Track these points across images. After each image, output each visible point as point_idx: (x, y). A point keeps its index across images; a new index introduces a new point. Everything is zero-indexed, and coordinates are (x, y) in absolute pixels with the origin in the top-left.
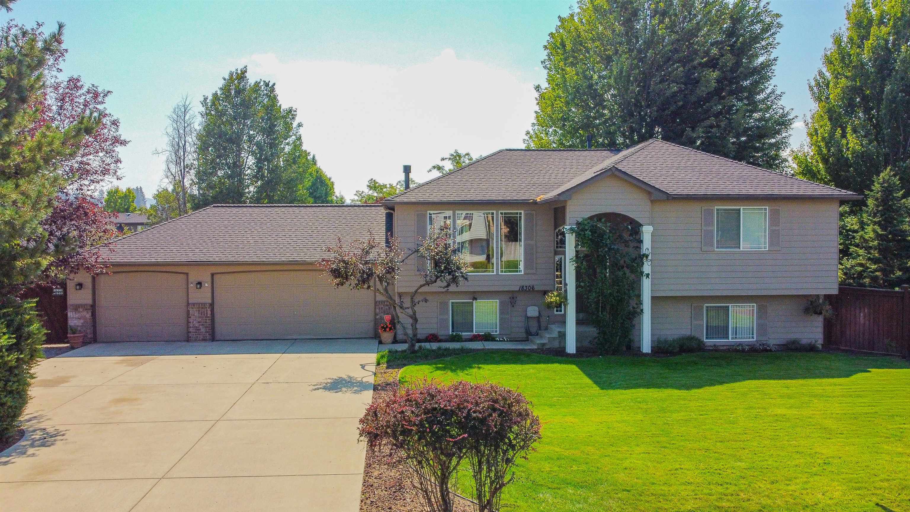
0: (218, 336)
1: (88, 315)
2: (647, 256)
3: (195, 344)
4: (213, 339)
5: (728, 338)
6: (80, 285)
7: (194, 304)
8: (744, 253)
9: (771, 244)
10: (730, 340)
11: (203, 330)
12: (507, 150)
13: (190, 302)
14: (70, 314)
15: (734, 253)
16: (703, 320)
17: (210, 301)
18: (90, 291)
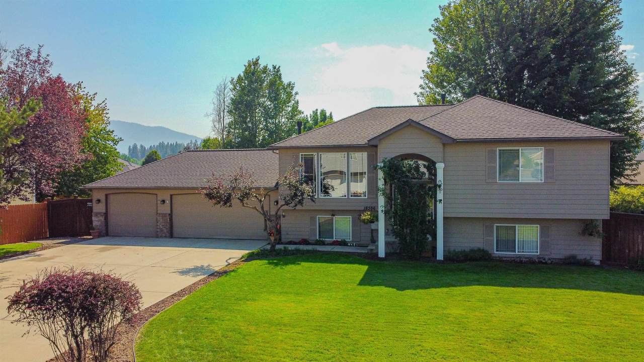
0: (175, 234)
1: (102, 219)
2: (440, 186)
3: (160, 239)
4: (171, 235)
5: (515, 251)
6: (99, 201)
7: (160, 214)
8: (522, 184)
9: (546, 178)
10: (517, 253)
11: (165, 231)
12: (377, 108)
13: (158, 212)
14: (94, 218)
15: (514, 184)
16: (493, 236)
17: (169, 212)
18: (104, 204)
